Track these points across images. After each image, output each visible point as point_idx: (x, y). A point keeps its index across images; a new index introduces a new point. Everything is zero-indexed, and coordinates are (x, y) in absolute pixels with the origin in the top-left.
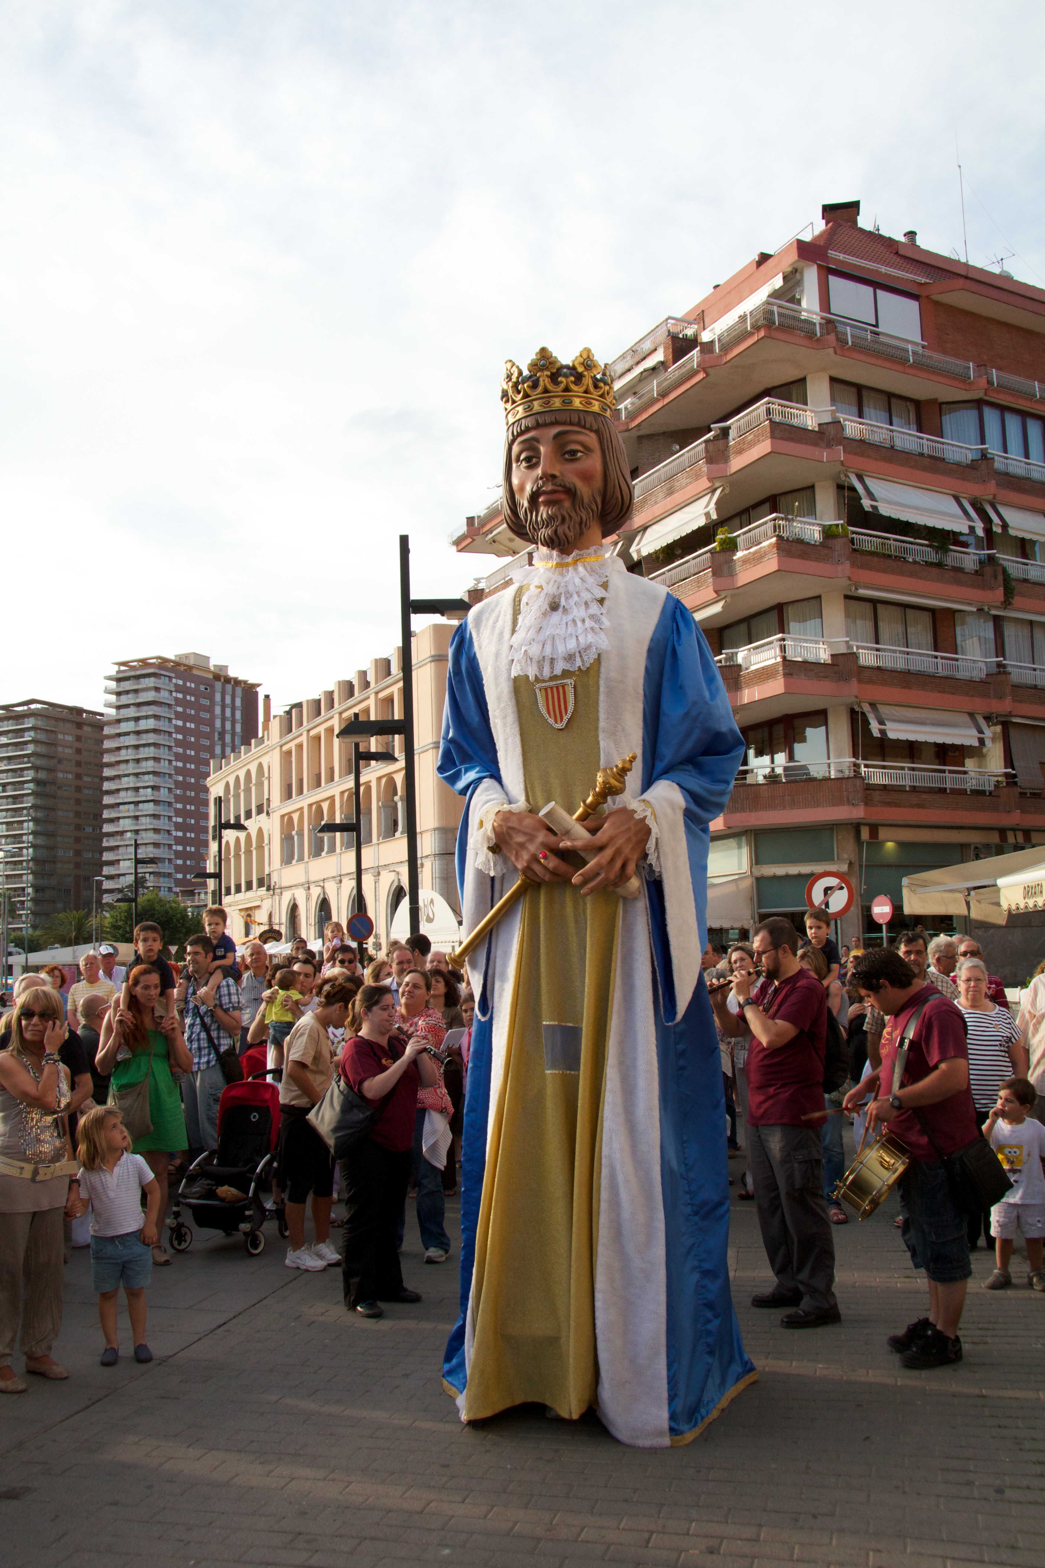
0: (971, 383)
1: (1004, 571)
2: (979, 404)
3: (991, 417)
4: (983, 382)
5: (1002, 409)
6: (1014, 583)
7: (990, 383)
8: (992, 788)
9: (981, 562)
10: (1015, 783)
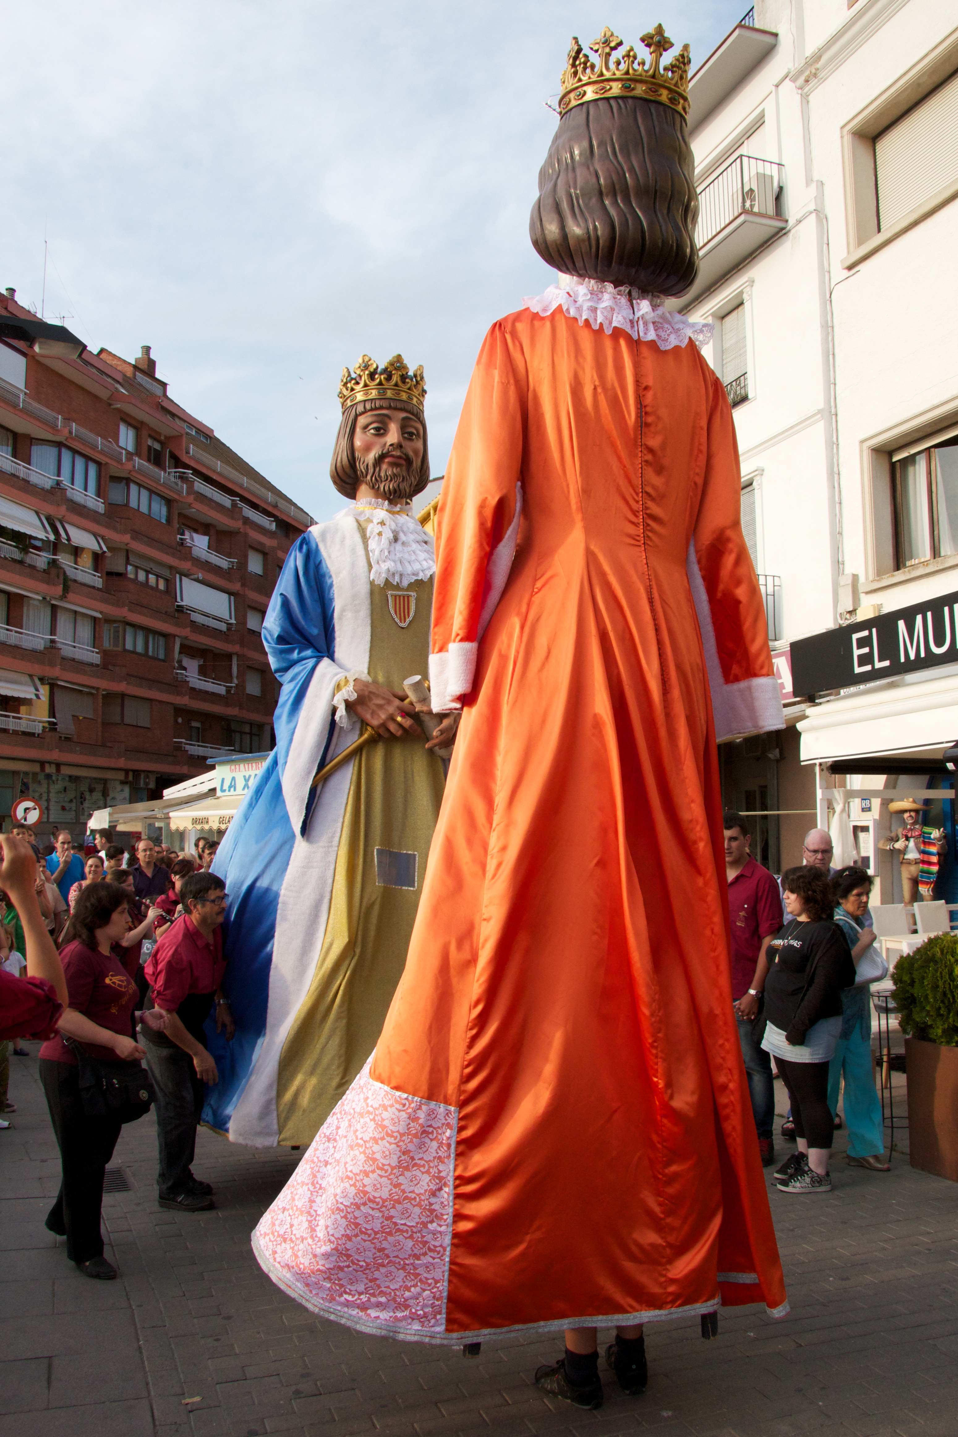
0: (58, 430)
1: (65, 573)
2: (59, 445)
3: (66, 456)
4: (66, 432)
5: (75, 452)
6: (70, 583)
7: (71, 433)
8: (40, 732)
9: (49, 563)
10: (56, 729)
